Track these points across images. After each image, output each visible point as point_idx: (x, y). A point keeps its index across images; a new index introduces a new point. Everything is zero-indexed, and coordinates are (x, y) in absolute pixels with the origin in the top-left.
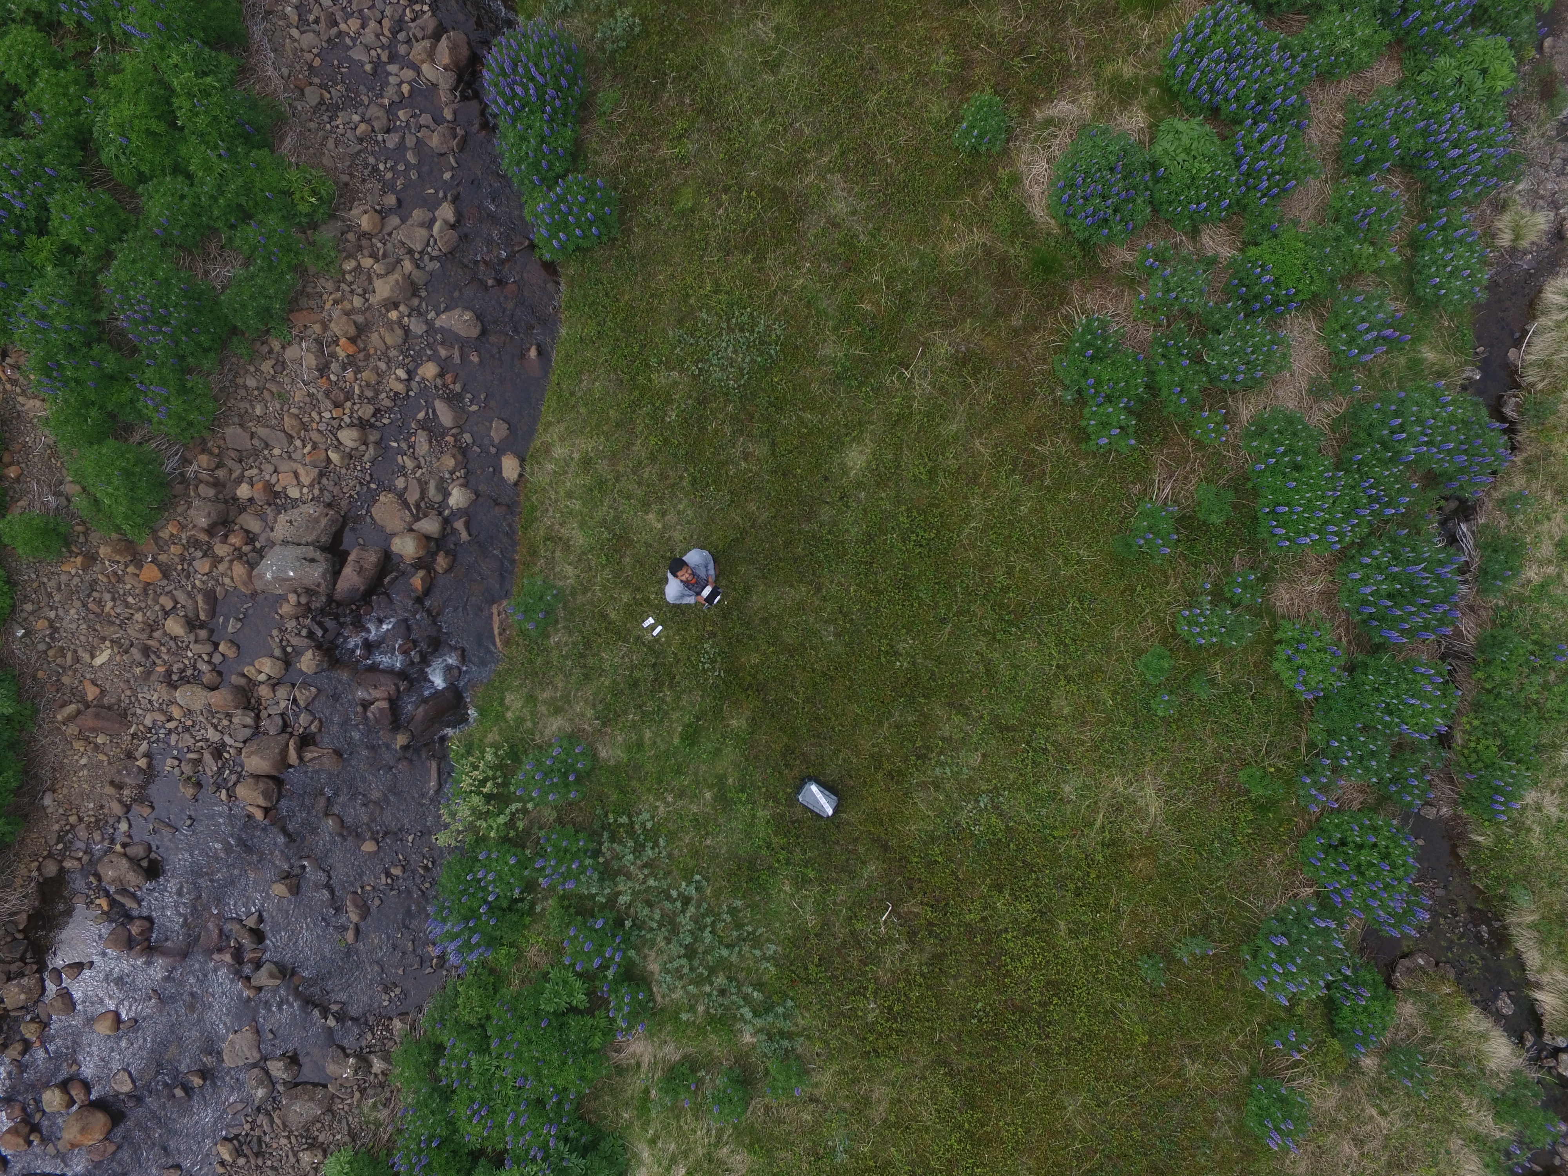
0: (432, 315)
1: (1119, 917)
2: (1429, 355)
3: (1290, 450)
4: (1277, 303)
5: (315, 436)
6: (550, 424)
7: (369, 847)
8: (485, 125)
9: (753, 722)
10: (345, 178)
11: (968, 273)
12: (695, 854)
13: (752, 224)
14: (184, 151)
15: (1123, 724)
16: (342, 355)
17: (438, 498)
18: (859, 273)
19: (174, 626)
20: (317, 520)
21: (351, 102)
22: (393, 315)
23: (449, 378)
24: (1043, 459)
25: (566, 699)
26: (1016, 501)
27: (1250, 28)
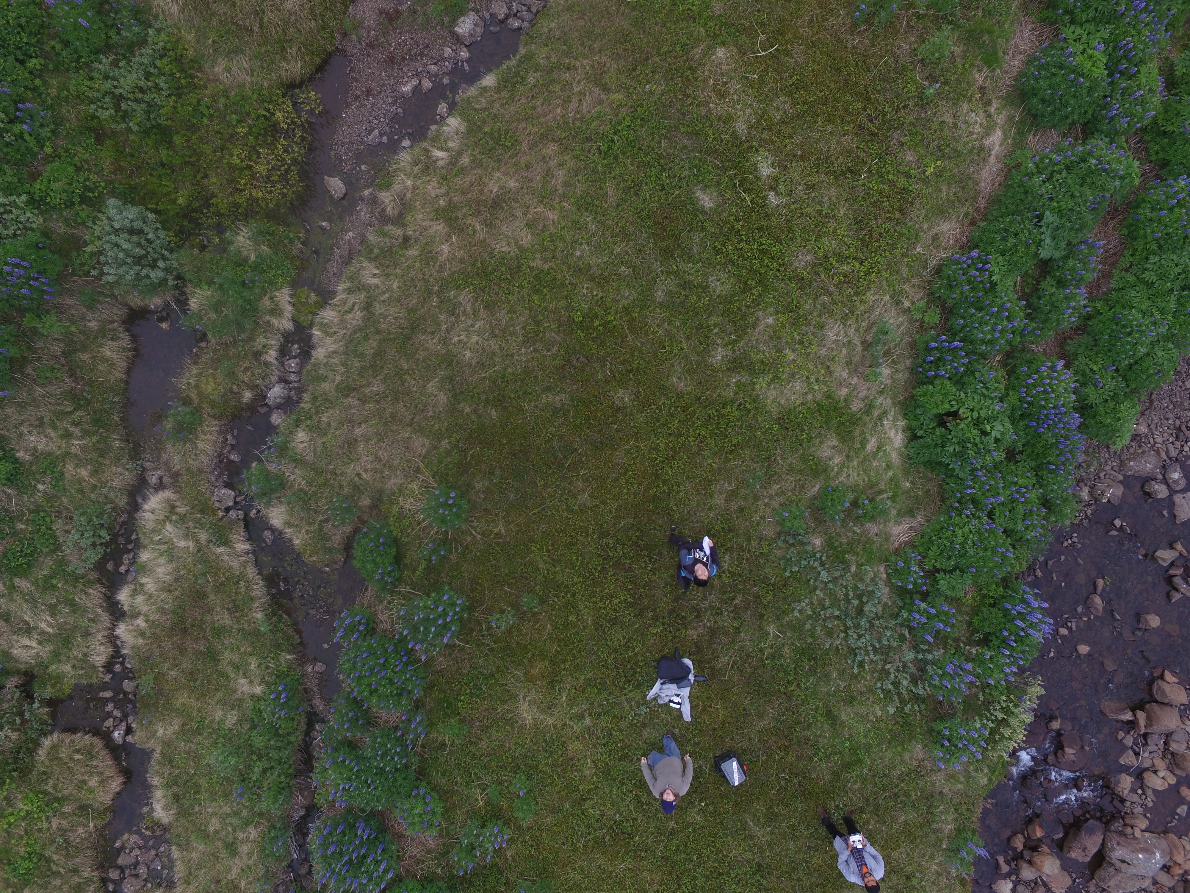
17: (1020, 889)
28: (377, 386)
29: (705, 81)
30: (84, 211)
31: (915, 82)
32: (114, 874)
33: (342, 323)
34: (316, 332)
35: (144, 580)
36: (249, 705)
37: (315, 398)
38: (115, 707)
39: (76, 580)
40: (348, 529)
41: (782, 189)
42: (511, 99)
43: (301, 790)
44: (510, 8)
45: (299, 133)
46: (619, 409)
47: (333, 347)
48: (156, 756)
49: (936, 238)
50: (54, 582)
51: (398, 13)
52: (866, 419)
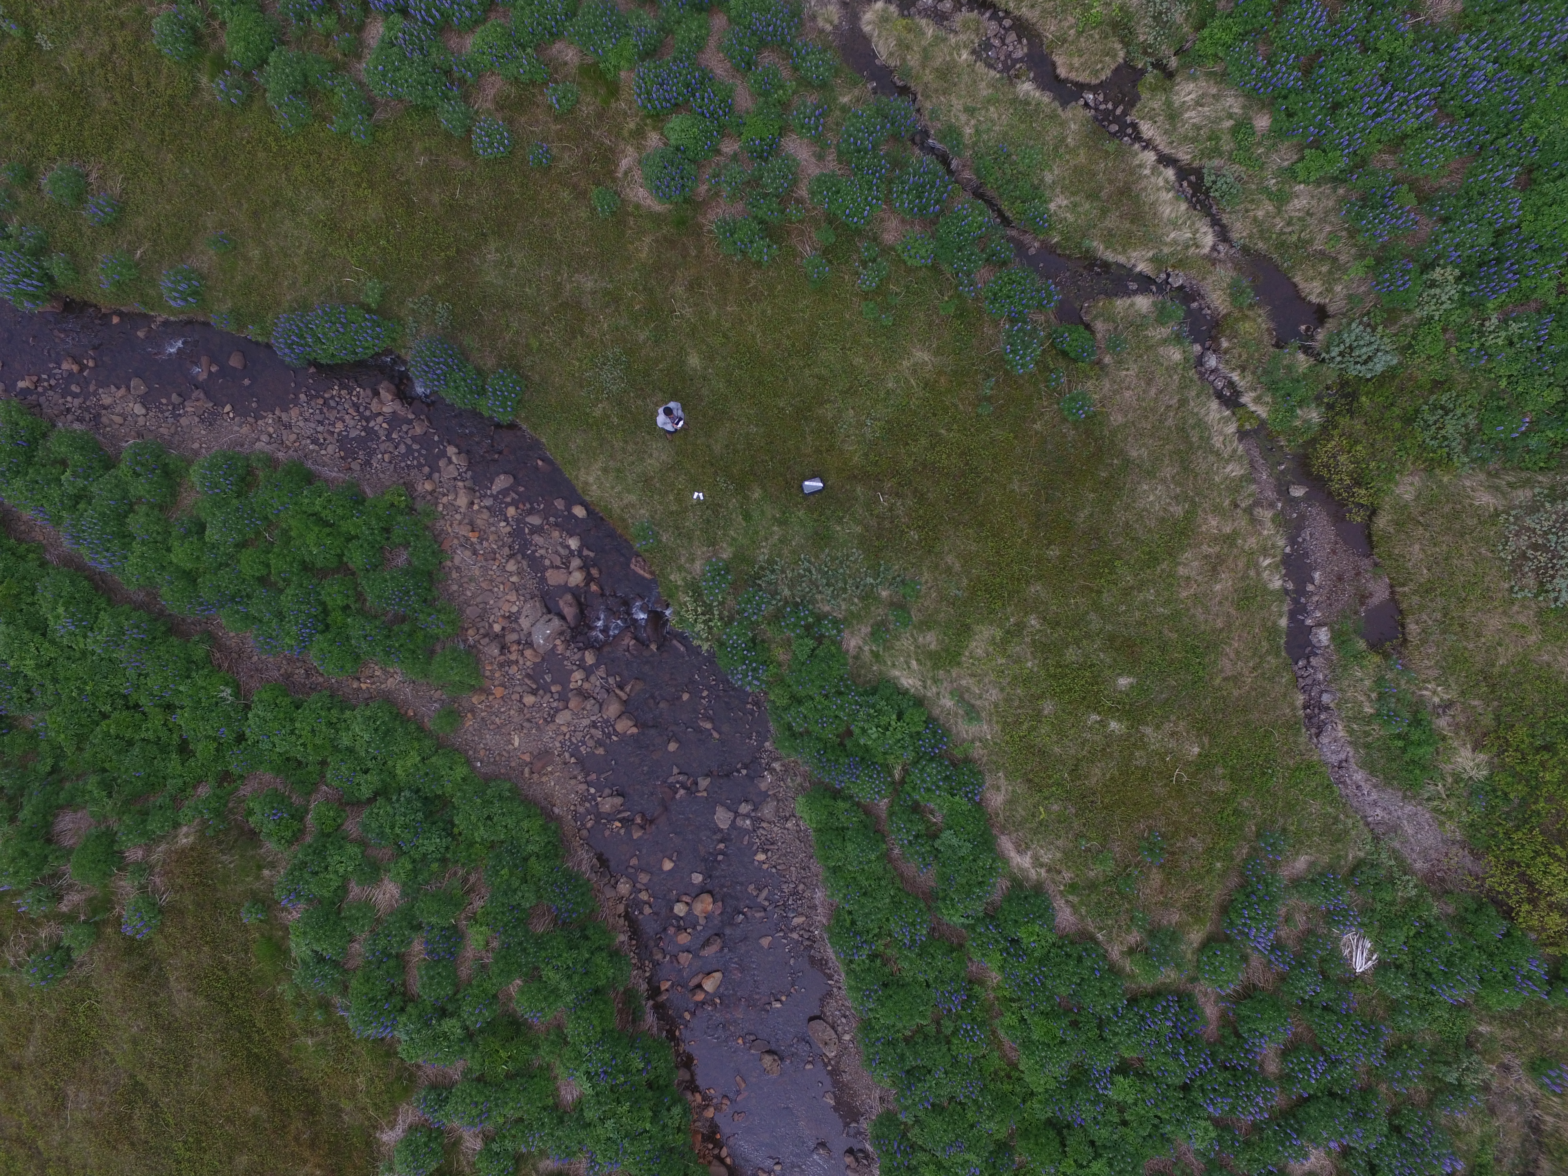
0: (489, 492)
1: (956, 406)
2: (845, 100)
3: (828, 189)
4: (771, 146)
5: (499, 579)
6: (577, 476)
7: (686, 697)
8: (428, 405)
9: (763, 487)
10: (402, 481)
11: (658, 256)
12: (793, 552)
13: (566, 325)
14: (344, 529)
15: (883, 342)
16: (474, 540)
17: (567, 552)
18: (621, 299)
19: (529, 700)
20: (535, 606)
21: (371, 453)
22: (476, 507)
23: (521, 506)
24: (755, 287)
25: (691, 554)
26: (764, 312)
27: (655, 68)
28: (1170, 422)
29: (1188, 732)
30: (1404, 341)
31: (1094, 840)
32: (1007, 23)
33: (1221, 433)
34: (1228, 413)
35: (1170, 195)
36: (1047, 193)
37: (1191, 381)
38: (1107, 109)
39: (1203, 154)
40: (1099, 336)
41: (1097, 726)
42: (1264, 626)
43: (970, 180)
44: (1312, 667)
45: (1345, 495)
46: (1050, 544)
47: (1212, 414)
48: (1060, 109)
49: (998, 789)
50: (1213, 143)
51: (1362, 604)
52: (931, 675)
